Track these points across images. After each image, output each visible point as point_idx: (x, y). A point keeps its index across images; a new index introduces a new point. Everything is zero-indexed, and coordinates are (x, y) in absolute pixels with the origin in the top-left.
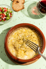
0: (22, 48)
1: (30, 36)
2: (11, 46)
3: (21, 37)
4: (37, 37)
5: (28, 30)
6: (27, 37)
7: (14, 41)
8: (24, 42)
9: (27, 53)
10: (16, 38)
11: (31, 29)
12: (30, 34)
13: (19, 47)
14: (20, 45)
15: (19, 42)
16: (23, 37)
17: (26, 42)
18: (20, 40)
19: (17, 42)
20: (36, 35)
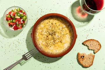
0: (56, 42)
1: (52, 25)
2: (46, 48)
3: (45, 33)
4: (58, 22)
5: (45, 22)
6: (50, 28)
7: (44, 43)
8: (52, 36)
9: (63, 42)
10: (43, 38)
11: (47, 19)
12: (50, 24)
13: (54, 43)
14: (52, 41)
15: (49, 39)
16: (47, 32)
17: (54, 34)
18: (47, 36)
19: (48, 41)
20: (56, 20)
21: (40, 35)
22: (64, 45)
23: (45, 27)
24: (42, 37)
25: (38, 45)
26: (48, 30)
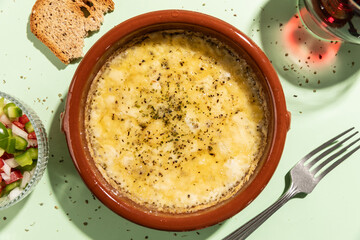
0: (186, 152)
1: (164, 71)
2: (140, 183)
3: (134, 112)
4: (193, 53)
6: (157, 86)
7: (129, 158)
8: (167, 123)
10: (124, 136)
11: (138, 44)
12: (156, 64)
14: (170, 147)
15: (154, 141)
16: (144, 107)
17: (174, 113)
18: (143, 127)
19: (145, 147)
20: (182, 44)
21: (108, 119)
22: (226, 165)
23: (129, 79)
24: (118, 132)
25: (100, 169)
26: (144, 96)
